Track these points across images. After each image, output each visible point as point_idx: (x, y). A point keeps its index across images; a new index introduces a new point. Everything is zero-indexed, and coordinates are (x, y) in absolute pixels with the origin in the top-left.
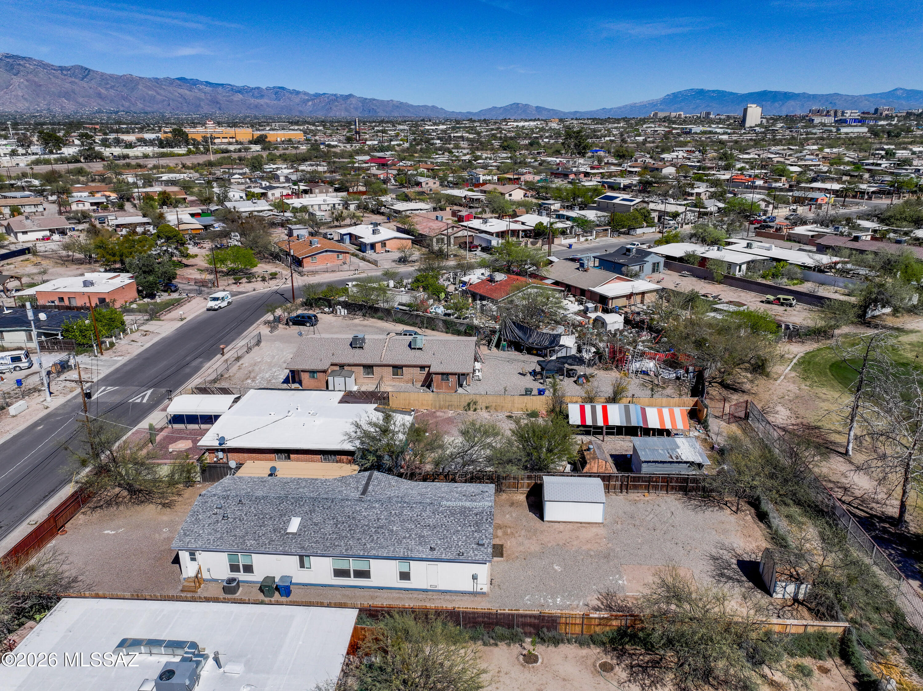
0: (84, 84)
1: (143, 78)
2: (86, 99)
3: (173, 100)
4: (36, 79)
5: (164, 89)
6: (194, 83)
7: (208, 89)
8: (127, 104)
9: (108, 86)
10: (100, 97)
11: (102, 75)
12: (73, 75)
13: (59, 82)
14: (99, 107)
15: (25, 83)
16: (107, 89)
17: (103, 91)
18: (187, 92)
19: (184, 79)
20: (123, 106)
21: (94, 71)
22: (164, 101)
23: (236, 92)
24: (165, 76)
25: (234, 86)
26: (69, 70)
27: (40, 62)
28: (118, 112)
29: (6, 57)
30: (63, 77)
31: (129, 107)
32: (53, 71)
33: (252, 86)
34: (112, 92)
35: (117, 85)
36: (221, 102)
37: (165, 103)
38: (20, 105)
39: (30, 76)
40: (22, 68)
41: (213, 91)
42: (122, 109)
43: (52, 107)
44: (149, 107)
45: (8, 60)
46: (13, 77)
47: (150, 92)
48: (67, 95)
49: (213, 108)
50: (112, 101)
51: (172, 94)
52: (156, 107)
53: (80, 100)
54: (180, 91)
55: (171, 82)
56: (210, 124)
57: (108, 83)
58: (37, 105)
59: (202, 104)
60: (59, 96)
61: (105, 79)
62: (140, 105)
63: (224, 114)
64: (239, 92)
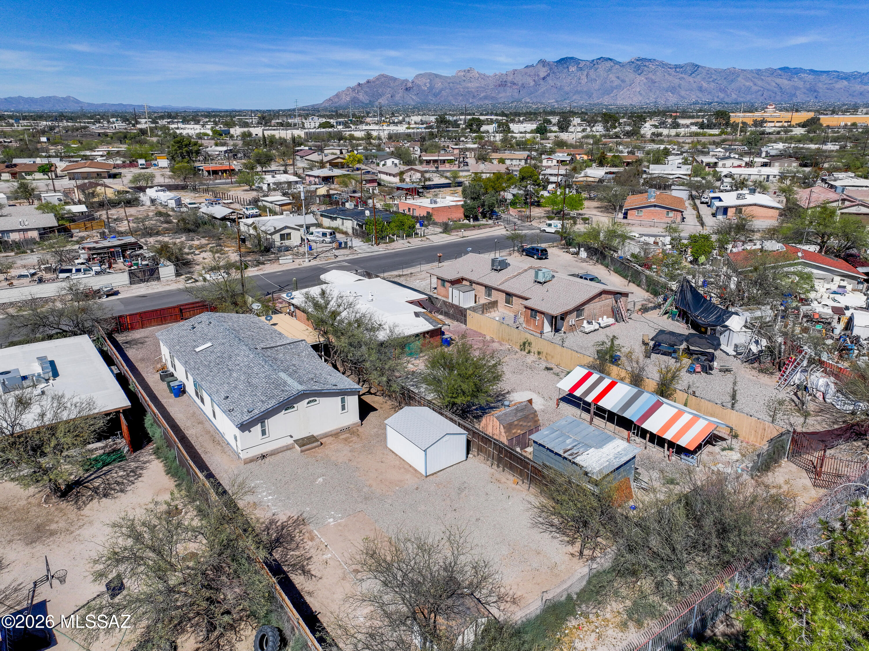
0: (691, 79)
1: (745, 70)
2: (688, 93)
3: (768, 90)
4: (653, 77)
5: (762, 79)
6: (797, 71)
7: (810, 77)
8: (722, 95)
9: (711, 80)
10: (701, 91)
11: (709, 70)
12: (685, 72)
13: (670, 78)
14: (697, 99)
15: (645, 80)
16: (709, 82)
17: (705, 85)
18: (786, 82)
19: (787, 68)
20: (718, 97)
21: (702, 67)
22: (759, 91)
23: (842, 79)
24: (767, 67)
25: (842, 72)
26: (682, 67)
27: (662, 62)
28: (712, 103)
29: (637, 60)
30: (675, 74)
31: (724, 98)
32: (669, 70)
33: (863, 72)
34: (712, 85)
35: (719, 79)
36: (820, 90)
37: (760, 93)
38: (635, 99)
39: (650, 75)
40: (646, 69)
41: (814, 79)
42: (716, 100)
43: (658, 100)
44: (742, 97)
45: (638, 62)
46: (637, 76)
47: (747, 84)
48: (673, 90)
49: (808, 97)
50: (710, 93)
51: (769, 84)
52: (748, 98)
53: (683, 93)
54: (779, 81)
55: (772, 72)
56: (771, 108)
57: (711, 77)
58: (648, 99)
59: (798, 93)
60: (667, 91)
61: (709, 72)
62: (734, 96)
63: (819, 102)
64: (845, 78)
